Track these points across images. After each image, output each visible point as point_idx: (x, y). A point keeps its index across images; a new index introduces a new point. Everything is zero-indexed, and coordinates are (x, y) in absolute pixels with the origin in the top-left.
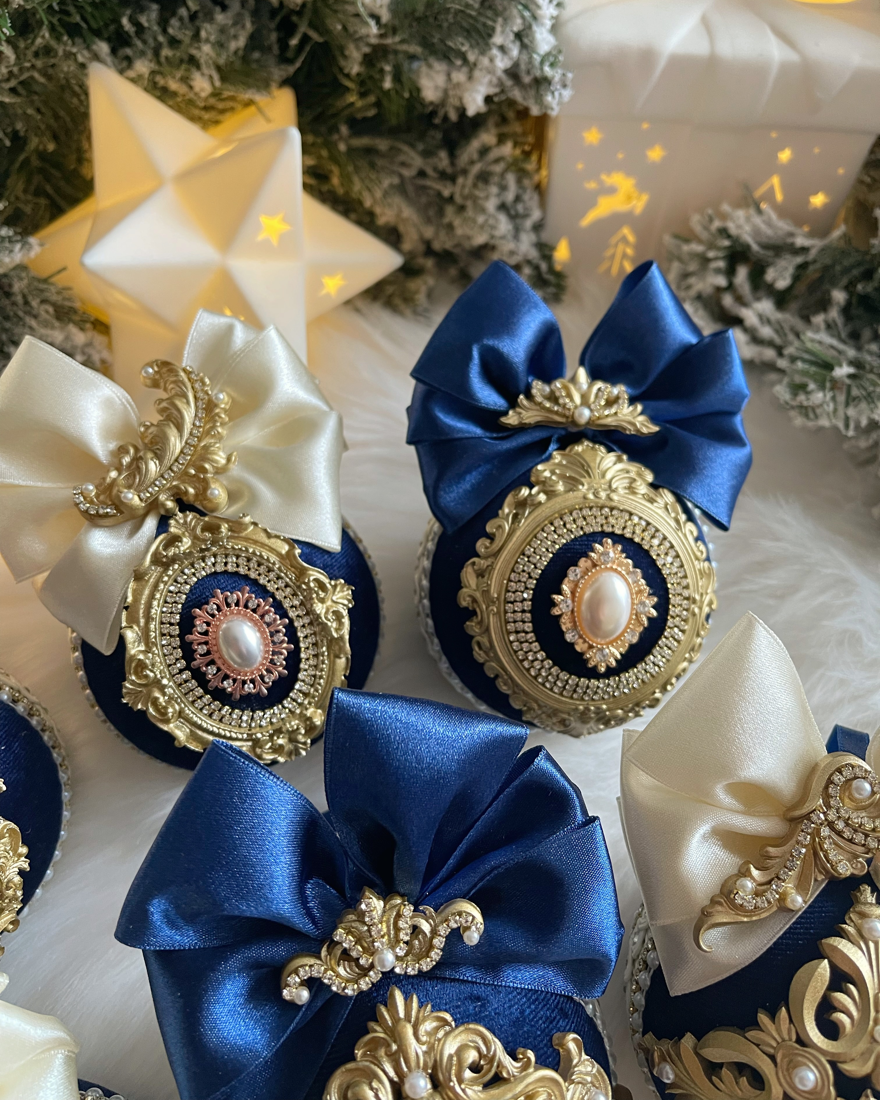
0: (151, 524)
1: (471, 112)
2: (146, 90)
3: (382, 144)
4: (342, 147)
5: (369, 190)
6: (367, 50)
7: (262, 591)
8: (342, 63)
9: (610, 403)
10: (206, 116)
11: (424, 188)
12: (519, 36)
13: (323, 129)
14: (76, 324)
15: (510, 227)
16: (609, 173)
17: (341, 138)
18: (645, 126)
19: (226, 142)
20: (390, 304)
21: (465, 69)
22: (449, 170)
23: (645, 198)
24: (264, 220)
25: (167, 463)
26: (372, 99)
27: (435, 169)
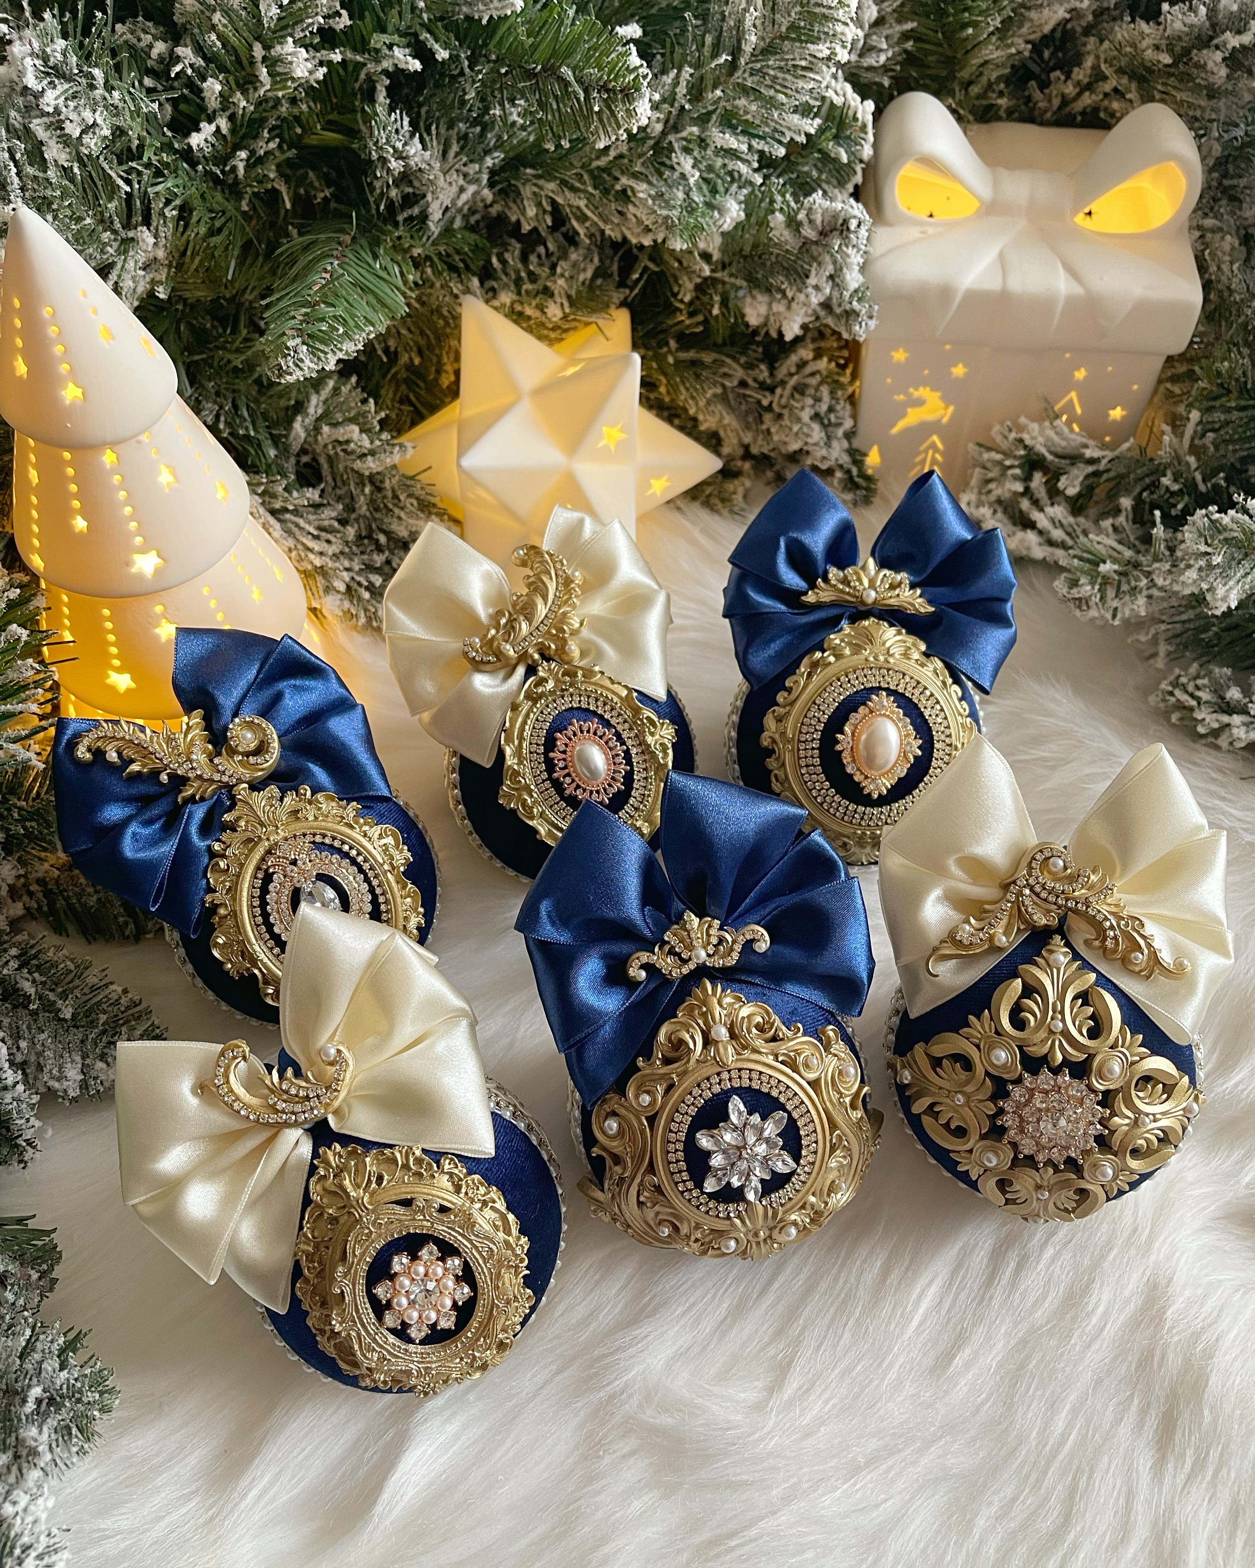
0: (521, 671)
1: (788, 337)
2: (506, 316)
3: (707, 357)
4: (671, 360)
5: (693, 398)
6: (699, 280)
7: (607, 724)
8: (676, 289)
9: (892, 587)
10: (553, 335)
11: (744, 395)
12: (831, 277)
13: (653, 343)
14: (437, 514)
15: (823, 434)
16: (917, 389)
17: (670, 351)
18: (948, 347)
19: (574, 362)
20: (707, 504)
21: (784, 302)
22: (768, 381)
23: (951, 409)
24: (605, 429)
25: (535, 623)
26: (700, 318)
27: (755, 380)
